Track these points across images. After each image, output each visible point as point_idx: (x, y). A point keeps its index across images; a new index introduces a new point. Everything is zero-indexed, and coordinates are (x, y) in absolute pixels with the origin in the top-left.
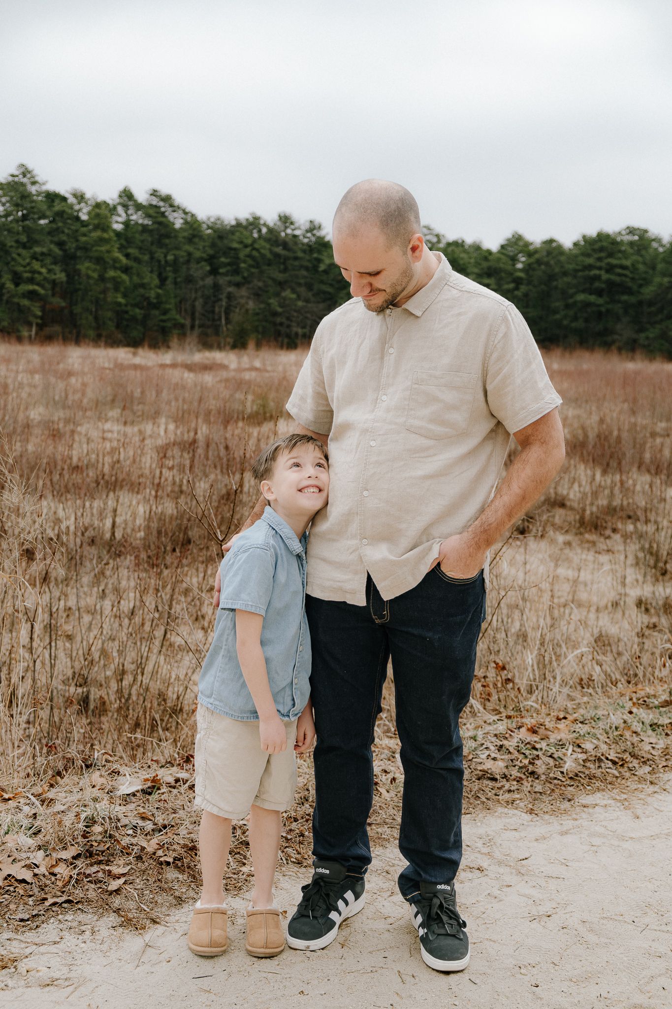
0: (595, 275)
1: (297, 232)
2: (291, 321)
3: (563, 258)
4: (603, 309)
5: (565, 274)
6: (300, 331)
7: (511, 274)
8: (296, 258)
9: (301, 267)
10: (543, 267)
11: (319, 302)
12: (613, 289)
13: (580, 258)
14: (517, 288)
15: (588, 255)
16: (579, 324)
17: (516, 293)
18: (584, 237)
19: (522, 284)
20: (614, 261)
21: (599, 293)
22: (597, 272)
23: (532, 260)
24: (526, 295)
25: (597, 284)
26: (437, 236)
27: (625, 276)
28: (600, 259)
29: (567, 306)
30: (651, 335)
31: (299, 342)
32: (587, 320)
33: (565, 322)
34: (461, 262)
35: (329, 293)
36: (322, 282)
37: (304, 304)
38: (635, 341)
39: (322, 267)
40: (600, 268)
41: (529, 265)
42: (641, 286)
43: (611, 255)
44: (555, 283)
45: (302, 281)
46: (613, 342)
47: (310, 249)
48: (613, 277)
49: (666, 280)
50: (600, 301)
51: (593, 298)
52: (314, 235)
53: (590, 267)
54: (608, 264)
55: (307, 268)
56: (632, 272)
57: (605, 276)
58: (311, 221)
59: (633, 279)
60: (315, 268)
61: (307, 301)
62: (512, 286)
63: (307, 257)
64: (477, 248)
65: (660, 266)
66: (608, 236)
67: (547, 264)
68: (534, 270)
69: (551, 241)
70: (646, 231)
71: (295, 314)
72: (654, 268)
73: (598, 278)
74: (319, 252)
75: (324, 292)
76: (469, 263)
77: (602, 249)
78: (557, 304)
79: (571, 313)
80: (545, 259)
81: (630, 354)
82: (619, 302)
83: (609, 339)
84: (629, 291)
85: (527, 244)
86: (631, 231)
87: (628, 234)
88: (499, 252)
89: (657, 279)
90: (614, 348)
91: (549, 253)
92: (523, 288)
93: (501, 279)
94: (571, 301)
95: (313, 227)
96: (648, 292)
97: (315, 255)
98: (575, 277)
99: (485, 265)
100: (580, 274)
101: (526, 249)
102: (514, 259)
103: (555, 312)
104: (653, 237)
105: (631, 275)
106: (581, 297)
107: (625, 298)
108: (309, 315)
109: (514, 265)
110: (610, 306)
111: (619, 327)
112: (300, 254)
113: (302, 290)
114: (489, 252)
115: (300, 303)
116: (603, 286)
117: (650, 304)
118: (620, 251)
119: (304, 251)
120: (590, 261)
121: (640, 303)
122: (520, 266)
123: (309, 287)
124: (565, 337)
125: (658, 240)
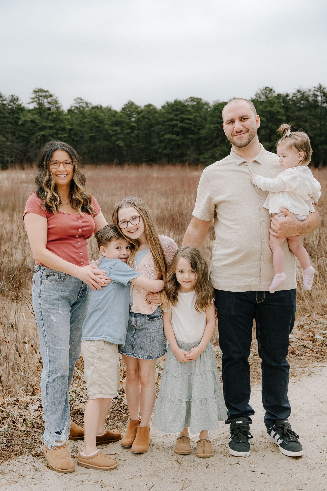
0: (174, 124)
1: (5, 102)
2: (4, 154)
3: (156, 115)
4: (180, 143)
5: (158, 123)
6: (9, 159)
7: (128, 124)
8: (5, 117)
9: (8, 122)
10: (146, 120)
11: (19, 142)
12: (185, 131)
13: (166, 115)
14: (132, 132)
15: (170, 113)
16: (168, 151)
17: (132, 134)
18: (167, 103)
19: (135, 129)
20: (184, 116)
21: (177, 134)
22: (175, 122)
23: (140, 116)
24: (137, 136)
25: (175, 129)
26: (87, 104)
27: (190, 124)
28: (176, 115)
29: (160, 142)
30: (206, 156)
31: (9, 166)
32: (171, 149)
33: (160, 150)
34: (100, 118)
35: (25, 137)
36: (21, 131)
37: (11, 143)
38: (198, 160)
39: (20, 122)
40: (177, 120)
41: (139, 119)
42: (199, 129)
43: (182, 113)
44: (153, 129)
45: (9, 130)
46: (186, 161)
47: (13, 112)
48: (184, 125)
49: (212, 126)
50: (178, 138)
51: (174, 137)
52: (14, 104)
53: (171, 120)
54: (181, 118)
55: (11, 123)
56: (194, 122)
57: (180, 125)
58: (12, 96)
59: (195, 126)
60: (16, 122)
61: (12, 142)
62: (129, 131)
63: (11, 116)
64: (109, 109)
65: (209, 119)
66: (180, 102)
67: (148, 118)
68: (141, 121)
69: (150, 106)
70: (200, 99)
71: (6, 150)
72: (206, 120)
73: (176, 125)
74: (18, 113)
75: (22, 137)
76: (105, 118)
77: (177, 110)
78: (155, 140)
79: (163, 145)
80: (147, 116)
81: (195, 167)
82: (188, 138)
83: (184, 159)
84: (193, 132)
85: (137, 107)
86: (193, 99)
87: (191, 101)
88: (121, 112)
89: (208, 126)
90: (187, 163)
91: (149, 112)
92: (136, 132)
93: (123, 127)
94: (162, 138)
95: (14, 99)
96: (203, 132)
97: (16, 115)
98: (164, 125)
99: (114, 119)
100: (166, 123)
101: (136, 110)
102: (130, 116)
103: (154, 144)
104: (204, 103)
105: (194, 124)
106: (167, 136)
107: (191, 136)
108: (14, 150)
109: (130, 119)
110: (183, 141)
111: (189, 152)
112: (7, 115)
113: (9, 135)
114: (116, 112)
115: (8, 143)
116: (179, 130)
117: (205, 139)
118: (187, 111)
119: (9, 113)
120: (171, 116)
121: (200, 139)
122: (133, 119)
123: (14, 134)
124: (160, 158)
125: (207, 104)
